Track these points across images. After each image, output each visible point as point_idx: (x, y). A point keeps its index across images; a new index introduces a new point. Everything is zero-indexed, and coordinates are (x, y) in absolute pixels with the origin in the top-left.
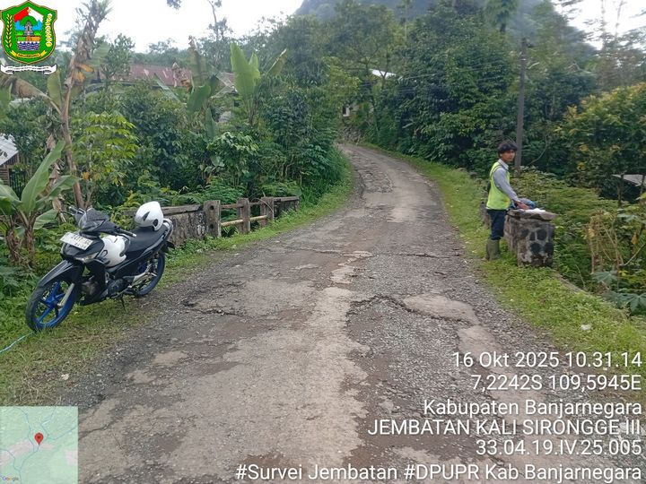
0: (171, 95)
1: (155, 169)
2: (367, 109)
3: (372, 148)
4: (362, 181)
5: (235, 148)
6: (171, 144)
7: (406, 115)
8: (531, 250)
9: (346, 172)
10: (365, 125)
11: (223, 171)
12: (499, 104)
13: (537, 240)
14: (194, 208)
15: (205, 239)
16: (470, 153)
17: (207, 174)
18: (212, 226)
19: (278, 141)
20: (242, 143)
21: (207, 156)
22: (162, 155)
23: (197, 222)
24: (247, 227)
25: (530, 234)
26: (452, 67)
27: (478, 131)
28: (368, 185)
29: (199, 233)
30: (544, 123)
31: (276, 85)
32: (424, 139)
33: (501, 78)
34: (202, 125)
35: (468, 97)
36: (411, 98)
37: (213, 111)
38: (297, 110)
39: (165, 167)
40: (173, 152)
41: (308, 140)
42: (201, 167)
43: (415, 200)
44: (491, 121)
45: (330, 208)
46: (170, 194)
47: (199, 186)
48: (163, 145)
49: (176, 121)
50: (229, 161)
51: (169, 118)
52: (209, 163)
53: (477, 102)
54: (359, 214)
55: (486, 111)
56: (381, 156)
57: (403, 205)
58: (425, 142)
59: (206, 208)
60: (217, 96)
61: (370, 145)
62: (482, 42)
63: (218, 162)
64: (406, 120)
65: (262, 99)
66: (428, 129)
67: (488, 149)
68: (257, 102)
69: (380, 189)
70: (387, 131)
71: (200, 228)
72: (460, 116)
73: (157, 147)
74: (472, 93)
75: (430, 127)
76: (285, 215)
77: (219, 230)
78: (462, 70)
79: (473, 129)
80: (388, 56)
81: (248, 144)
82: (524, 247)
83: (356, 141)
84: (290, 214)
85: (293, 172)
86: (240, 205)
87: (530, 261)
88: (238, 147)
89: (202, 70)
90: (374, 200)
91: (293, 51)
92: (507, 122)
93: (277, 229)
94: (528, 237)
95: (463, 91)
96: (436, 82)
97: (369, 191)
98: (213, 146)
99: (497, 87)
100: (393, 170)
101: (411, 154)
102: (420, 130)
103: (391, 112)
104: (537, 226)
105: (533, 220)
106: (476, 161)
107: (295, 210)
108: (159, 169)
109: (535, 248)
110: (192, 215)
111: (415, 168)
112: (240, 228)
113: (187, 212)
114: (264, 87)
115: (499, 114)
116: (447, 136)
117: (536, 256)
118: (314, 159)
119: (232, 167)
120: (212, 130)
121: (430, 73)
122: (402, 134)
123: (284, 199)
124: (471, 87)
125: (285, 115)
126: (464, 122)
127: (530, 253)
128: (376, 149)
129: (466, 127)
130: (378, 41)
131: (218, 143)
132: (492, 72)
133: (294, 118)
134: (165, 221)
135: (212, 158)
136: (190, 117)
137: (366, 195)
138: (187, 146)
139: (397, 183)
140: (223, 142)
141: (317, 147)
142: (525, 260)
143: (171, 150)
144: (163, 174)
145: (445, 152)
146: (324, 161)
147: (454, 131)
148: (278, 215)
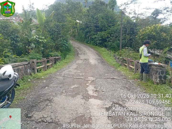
0: (16, 24)
1: (11, 48)
2: (75, 31)
3: (77, 42)
4: (77, 51)
5: (39, 41)
6: (16, 39)
7: (87, 33)
8: (159, 78)
9: (72, 48)
10: (75, 35)
11: (35, 48)
12: (113, 30)
13: (161, 75)
14: (27, 63)
15: (31, 74)
16: (106, 43)
17: (29, 49)
18: (33, 69)
19: (52, 39)
20: (41, 39)
21: (29, 43)
22: (13, 43)
23: (28, 68)
24: (45, 68)
25: (158, 72)
26: (100, 19)
27: (108, 37)
28: (79, 52)
29: (29, 72)
30: (125, 35)
31: (51, 22)
32: (93, 39)
33: (113, 23)
34: (27, 33)
35: (105, 28)
36: (88, 28)
37: (31, 29)
38: (58, 29)
39: (14, 47)
40: (17, 42)
41: (62, 39)
42: (27, 47)
43: (94, 57)
44: (111, 34)
45: (70, 60)
46: (17, 58)
47: (26, 53)
48: (14, 40)
49: (18, 32)
50: (37, 45)
51: (16, 31)
52: (30, 45)
53: (107, 29)
54: (80, 62)
55: (110, 32)
56: (81, 44)
57: (92, 58)
58: (93, 40)
59: (31, 62)
60: (32, 25)
61: (77, 41)
62: (108, 13)
63: (33, 45)
64: (87, 34)
65: (47, 26)
66: (93, 37)
67: (111, 42)
68: (45, 27)
69: (83, 54)
70: (81, 37)
71: (29, 71)
72: (103, 33)
73: (12, 40)
74: (106, 27)
75: (94, 36)
76: (58, 63)
77: (36, 70)
78: (103, 20)
79: (107, 37)
80: (81, 16)
81: (43, 39)
82: (157, 77)
83: (72, 40)
84: (59, 62)
85: (57, 48)
86: (43, 60)
87: (159, 82)
88: (40, 40)
89: (27, 16)
90: (82, 57)
91: (56, 12)
92: (116, 35)
93: (56, 68)
94: (158, 73)
95: (104, 26)
96: (96, 23)
97: (80, 54)
98: (31, 40)
99: (112, 25)
100: (85, 48)
101: (88, 43)
102: (91, 37)
103: (83, 32)
104: (161, 69)
105: (159, 67)
106: (108, 45)
107: (60, 61)
108: (12, 47)
109: (160, 77)
110: (26, 66)
111: (91, 47)
112: (43, 69)
113: (24, 65)
114: (47, 22)
115: (114, 33)
116: (100, 39)
117: (161, 80)
118: (64, 44)
119: (38, 47)
120: (30, 35)
121: (94, 21)
122: (86, 38)
123: (57, 57)
124: (106, 25)
125: (54, 31)
126: (104, 35)
127: (158, 79)
128: (79, 42)
129: (105, 36)
130: (78, 12)
131: (33, 39)
132: (111, 21)
133: (57, 32)
134: (14, 74)
135: (30, 44)
136: (23, 31)
137: (79, 55)
138: (22, 40)
139: (87, 52)
140: (35, 39)
141: (65, 41)
142: (157, 82)
143: (17, 41)
144: (14, 49)
145: (99, 43)
146: (67, 45)
147: (102, 37)
148: (55, 63)
